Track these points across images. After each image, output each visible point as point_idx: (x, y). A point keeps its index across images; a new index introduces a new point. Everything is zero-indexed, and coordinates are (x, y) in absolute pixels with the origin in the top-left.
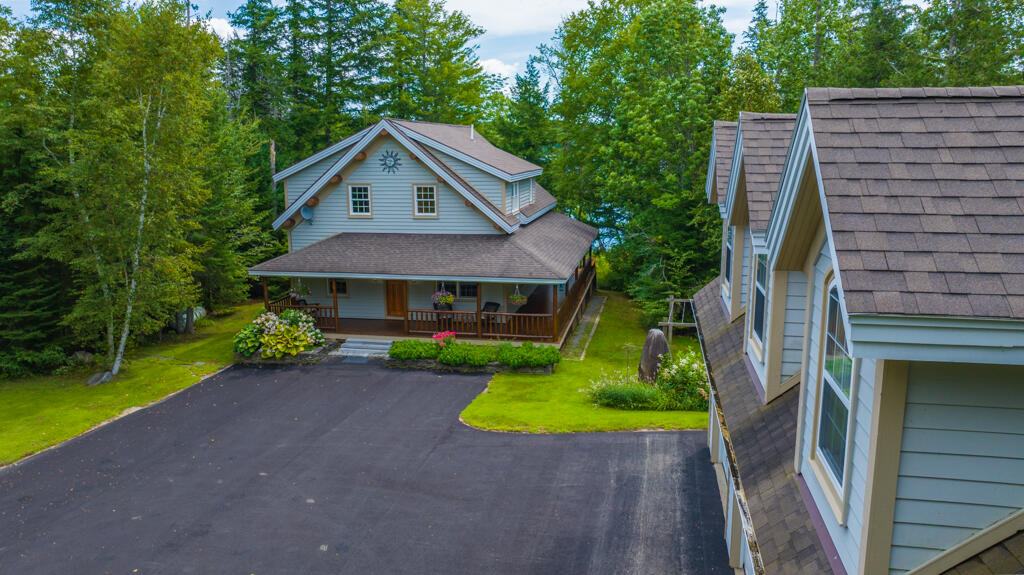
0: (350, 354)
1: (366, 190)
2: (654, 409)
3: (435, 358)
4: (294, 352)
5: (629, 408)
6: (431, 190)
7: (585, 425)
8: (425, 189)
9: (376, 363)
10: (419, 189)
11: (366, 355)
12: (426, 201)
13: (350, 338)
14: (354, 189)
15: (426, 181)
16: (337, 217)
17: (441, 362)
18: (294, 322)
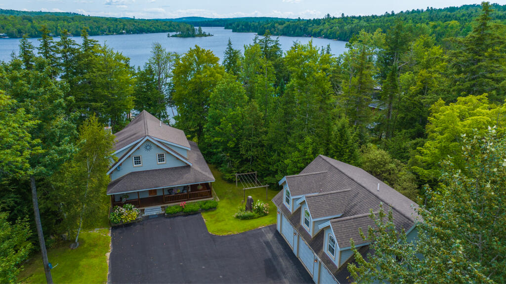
0: (149, 214)
1: (139, 157)
2: (255, 218)
3: (182, 211)
4: (134, 219)
5: (249, 219)
6: (163, 155)
7: (246, 229)
8: (161, 155)
9: (160, 216)
10: (159, 155)
11: (155, 214)
12: (161, 158)
13: (146, 208)
14: (135, 158)
15: (161, 152)
16: (130, 167)
17: (185, 212)
18: (131, 209)
